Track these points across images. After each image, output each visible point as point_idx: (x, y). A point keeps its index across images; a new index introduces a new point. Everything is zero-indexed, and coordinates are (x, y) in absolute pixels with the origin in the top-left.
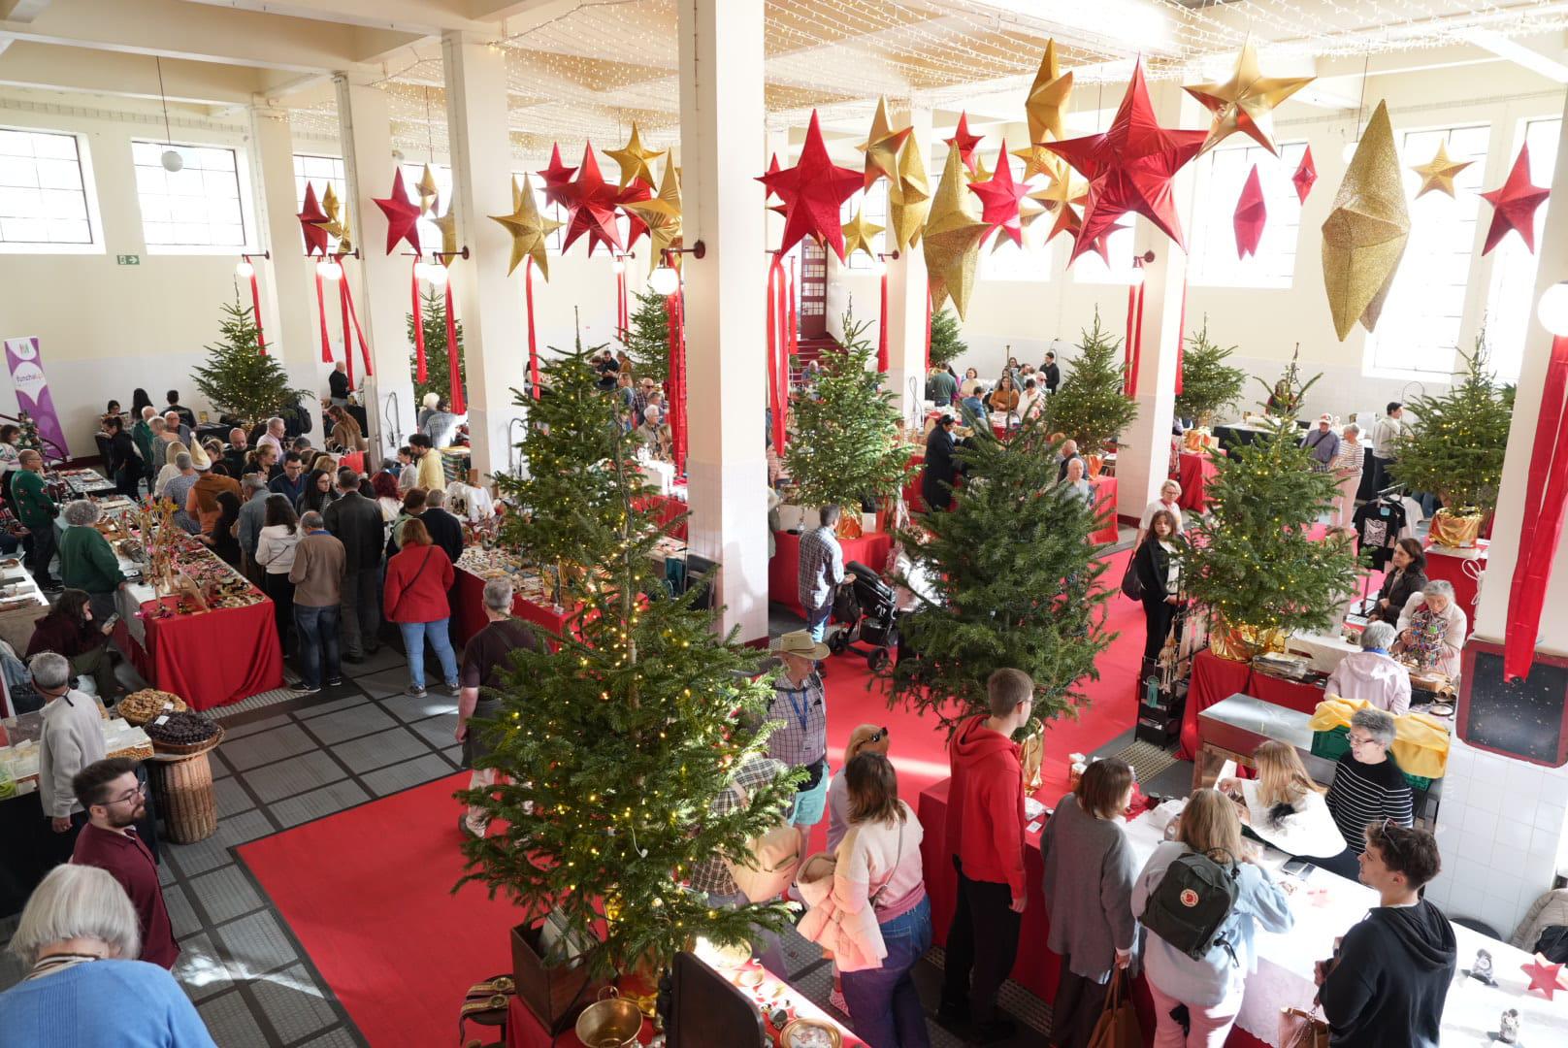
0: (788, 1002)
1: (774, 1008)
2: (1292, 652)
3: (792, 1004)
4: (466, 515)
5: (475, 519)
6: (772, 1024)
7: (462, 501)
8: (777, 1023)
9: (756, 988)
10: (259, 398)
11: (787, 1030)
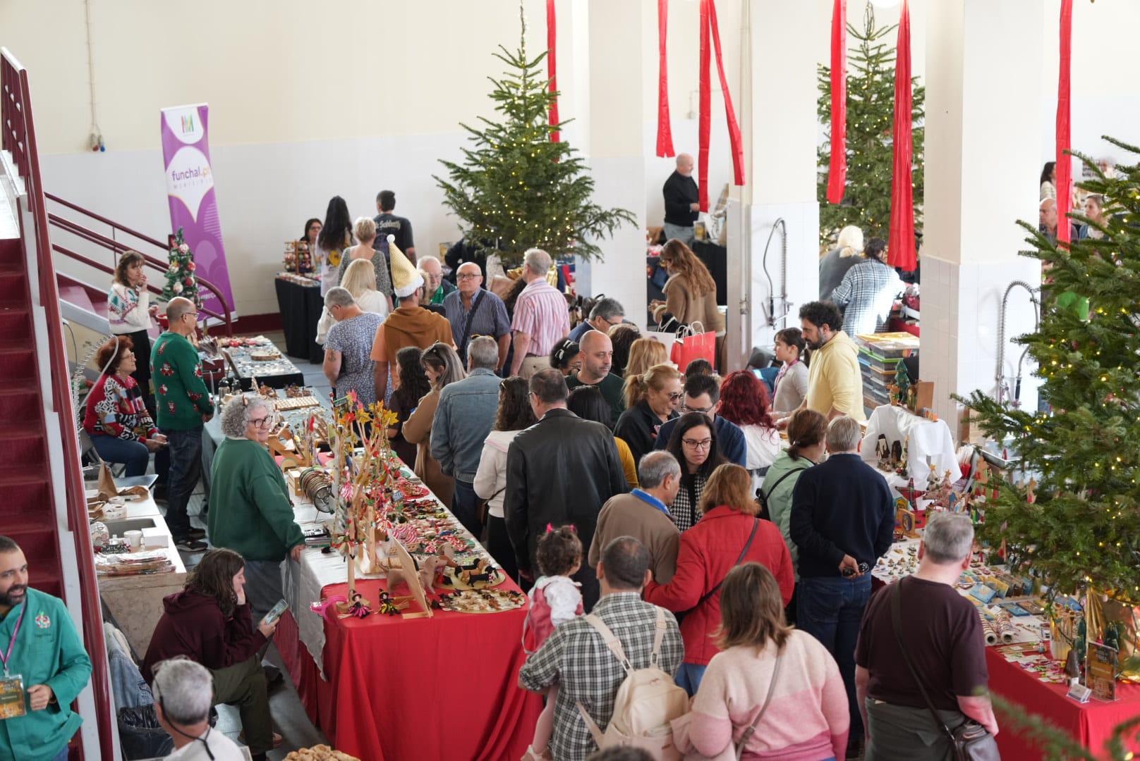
4: (903, 474)
5: (921, 484)
7: (897, 444)
10: (542, 223)
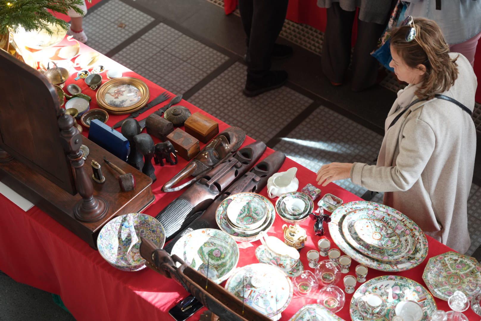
0: (102, 68)
1: (89, 74)
3: (105, 69)
6: (89, 86)
8: (93, 86)
9: (73, 60)
11: (101, 90)
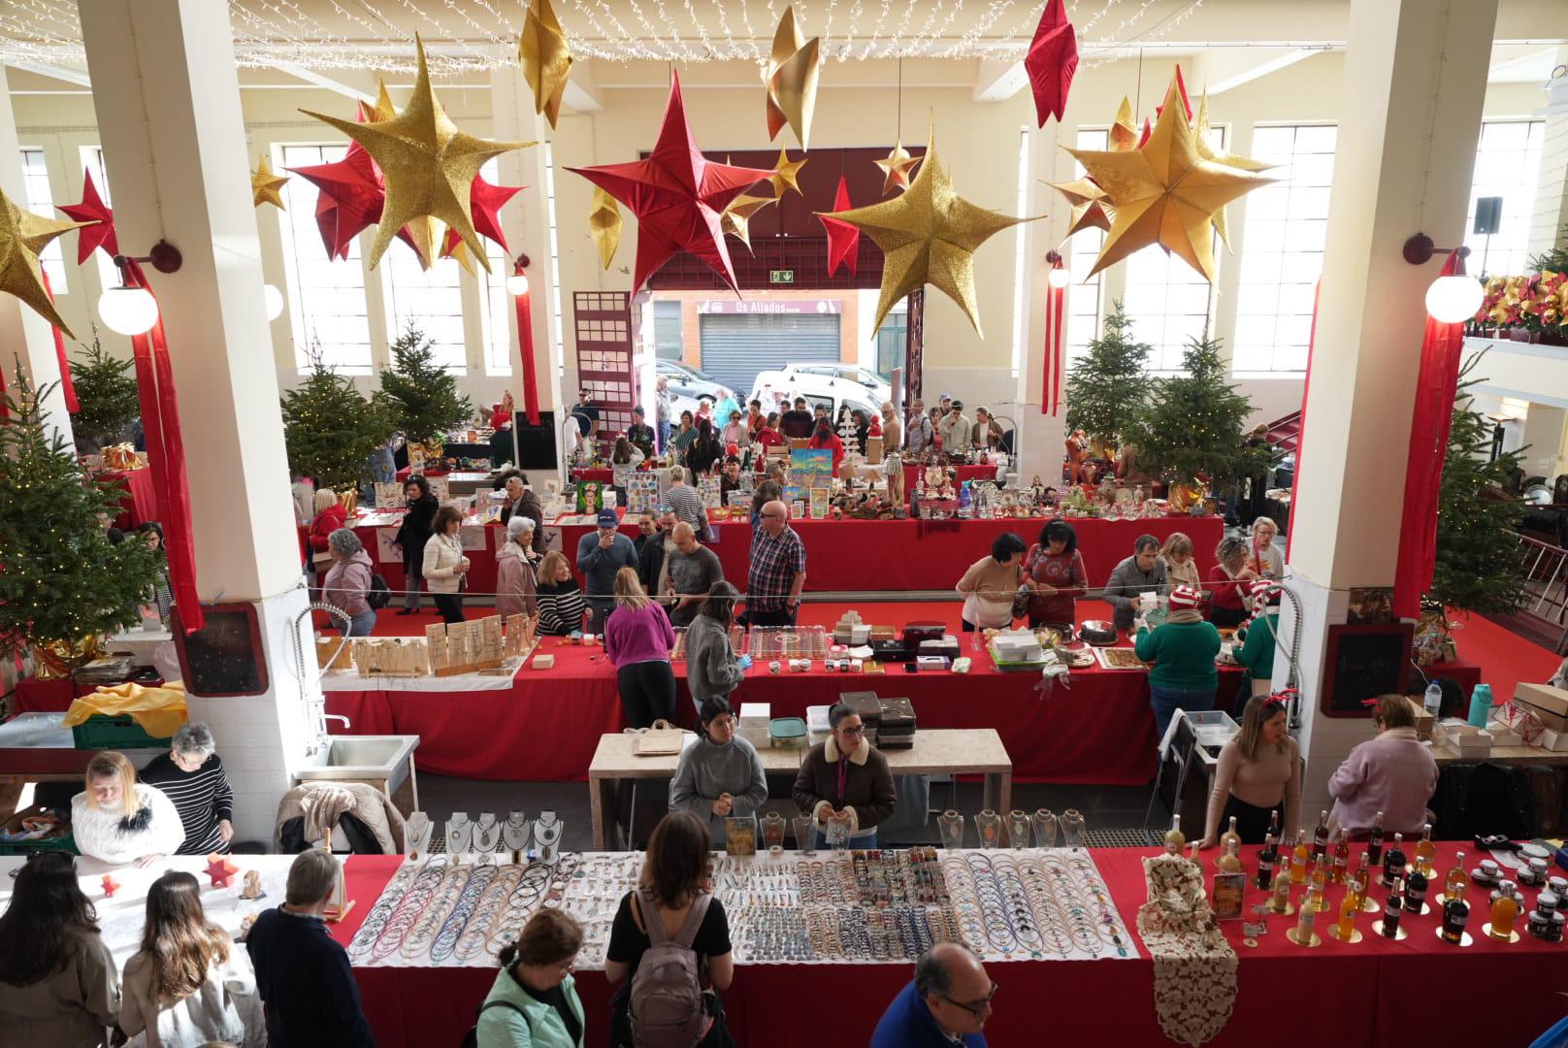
2: (116, 654)
